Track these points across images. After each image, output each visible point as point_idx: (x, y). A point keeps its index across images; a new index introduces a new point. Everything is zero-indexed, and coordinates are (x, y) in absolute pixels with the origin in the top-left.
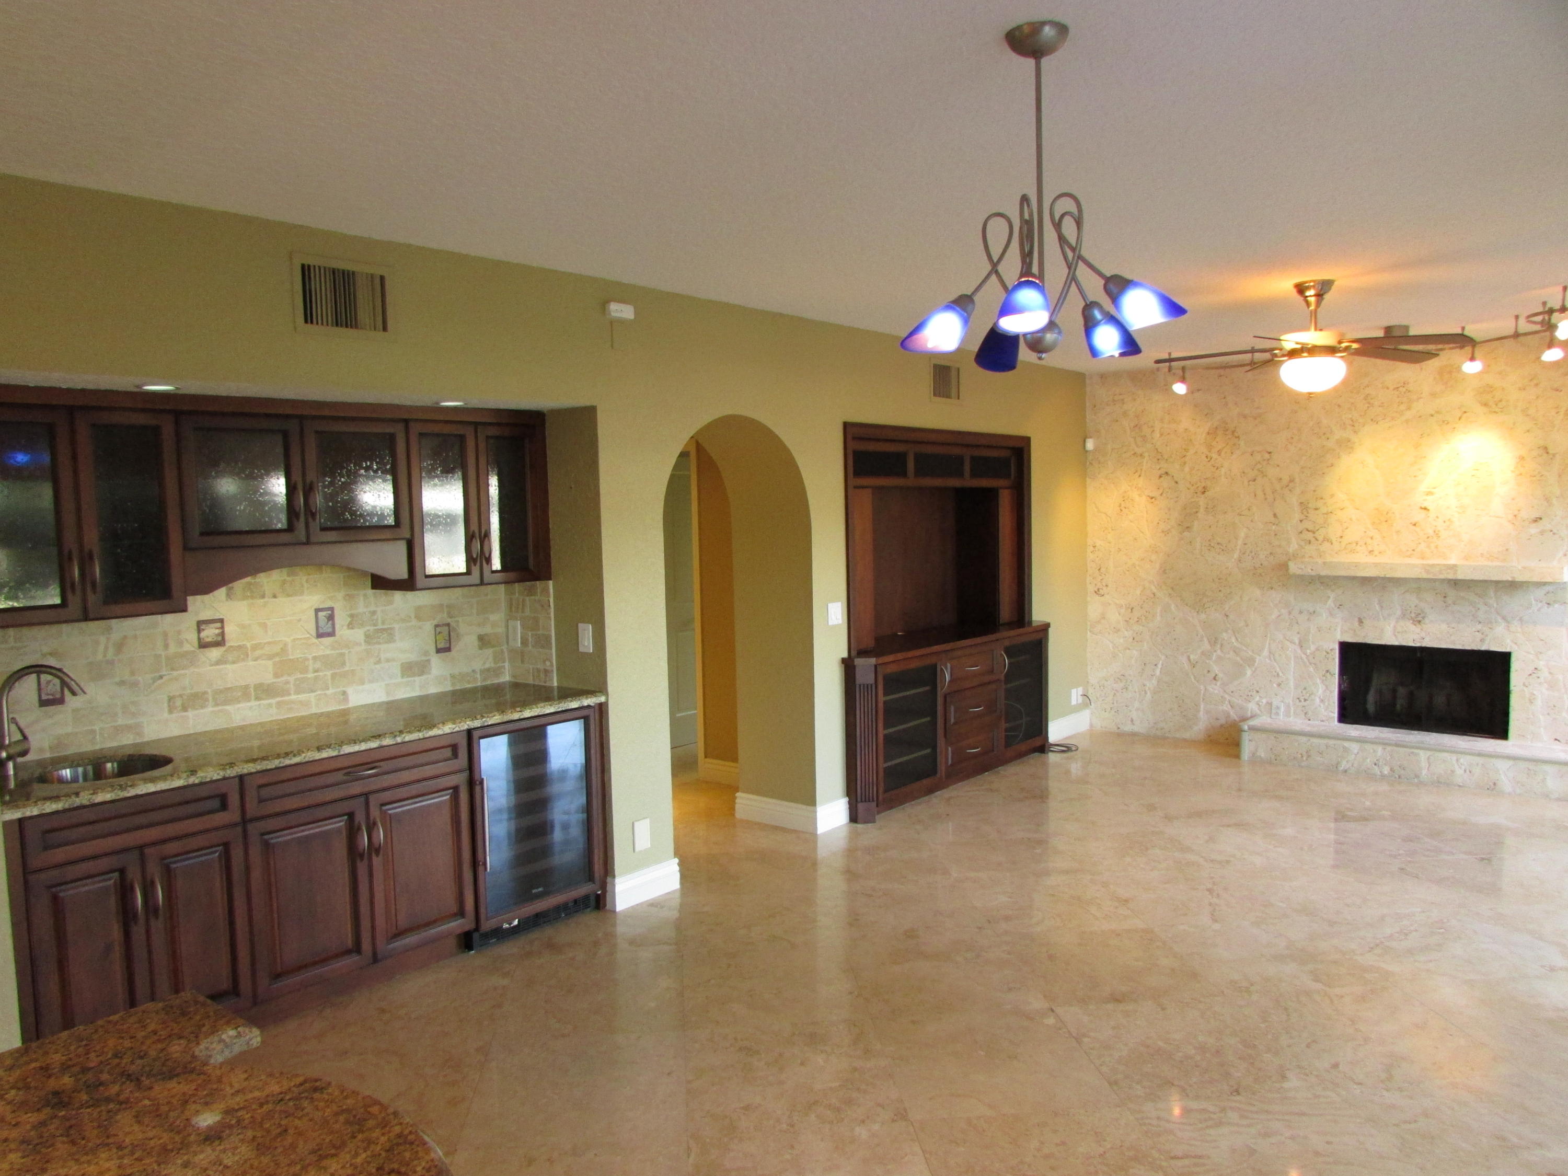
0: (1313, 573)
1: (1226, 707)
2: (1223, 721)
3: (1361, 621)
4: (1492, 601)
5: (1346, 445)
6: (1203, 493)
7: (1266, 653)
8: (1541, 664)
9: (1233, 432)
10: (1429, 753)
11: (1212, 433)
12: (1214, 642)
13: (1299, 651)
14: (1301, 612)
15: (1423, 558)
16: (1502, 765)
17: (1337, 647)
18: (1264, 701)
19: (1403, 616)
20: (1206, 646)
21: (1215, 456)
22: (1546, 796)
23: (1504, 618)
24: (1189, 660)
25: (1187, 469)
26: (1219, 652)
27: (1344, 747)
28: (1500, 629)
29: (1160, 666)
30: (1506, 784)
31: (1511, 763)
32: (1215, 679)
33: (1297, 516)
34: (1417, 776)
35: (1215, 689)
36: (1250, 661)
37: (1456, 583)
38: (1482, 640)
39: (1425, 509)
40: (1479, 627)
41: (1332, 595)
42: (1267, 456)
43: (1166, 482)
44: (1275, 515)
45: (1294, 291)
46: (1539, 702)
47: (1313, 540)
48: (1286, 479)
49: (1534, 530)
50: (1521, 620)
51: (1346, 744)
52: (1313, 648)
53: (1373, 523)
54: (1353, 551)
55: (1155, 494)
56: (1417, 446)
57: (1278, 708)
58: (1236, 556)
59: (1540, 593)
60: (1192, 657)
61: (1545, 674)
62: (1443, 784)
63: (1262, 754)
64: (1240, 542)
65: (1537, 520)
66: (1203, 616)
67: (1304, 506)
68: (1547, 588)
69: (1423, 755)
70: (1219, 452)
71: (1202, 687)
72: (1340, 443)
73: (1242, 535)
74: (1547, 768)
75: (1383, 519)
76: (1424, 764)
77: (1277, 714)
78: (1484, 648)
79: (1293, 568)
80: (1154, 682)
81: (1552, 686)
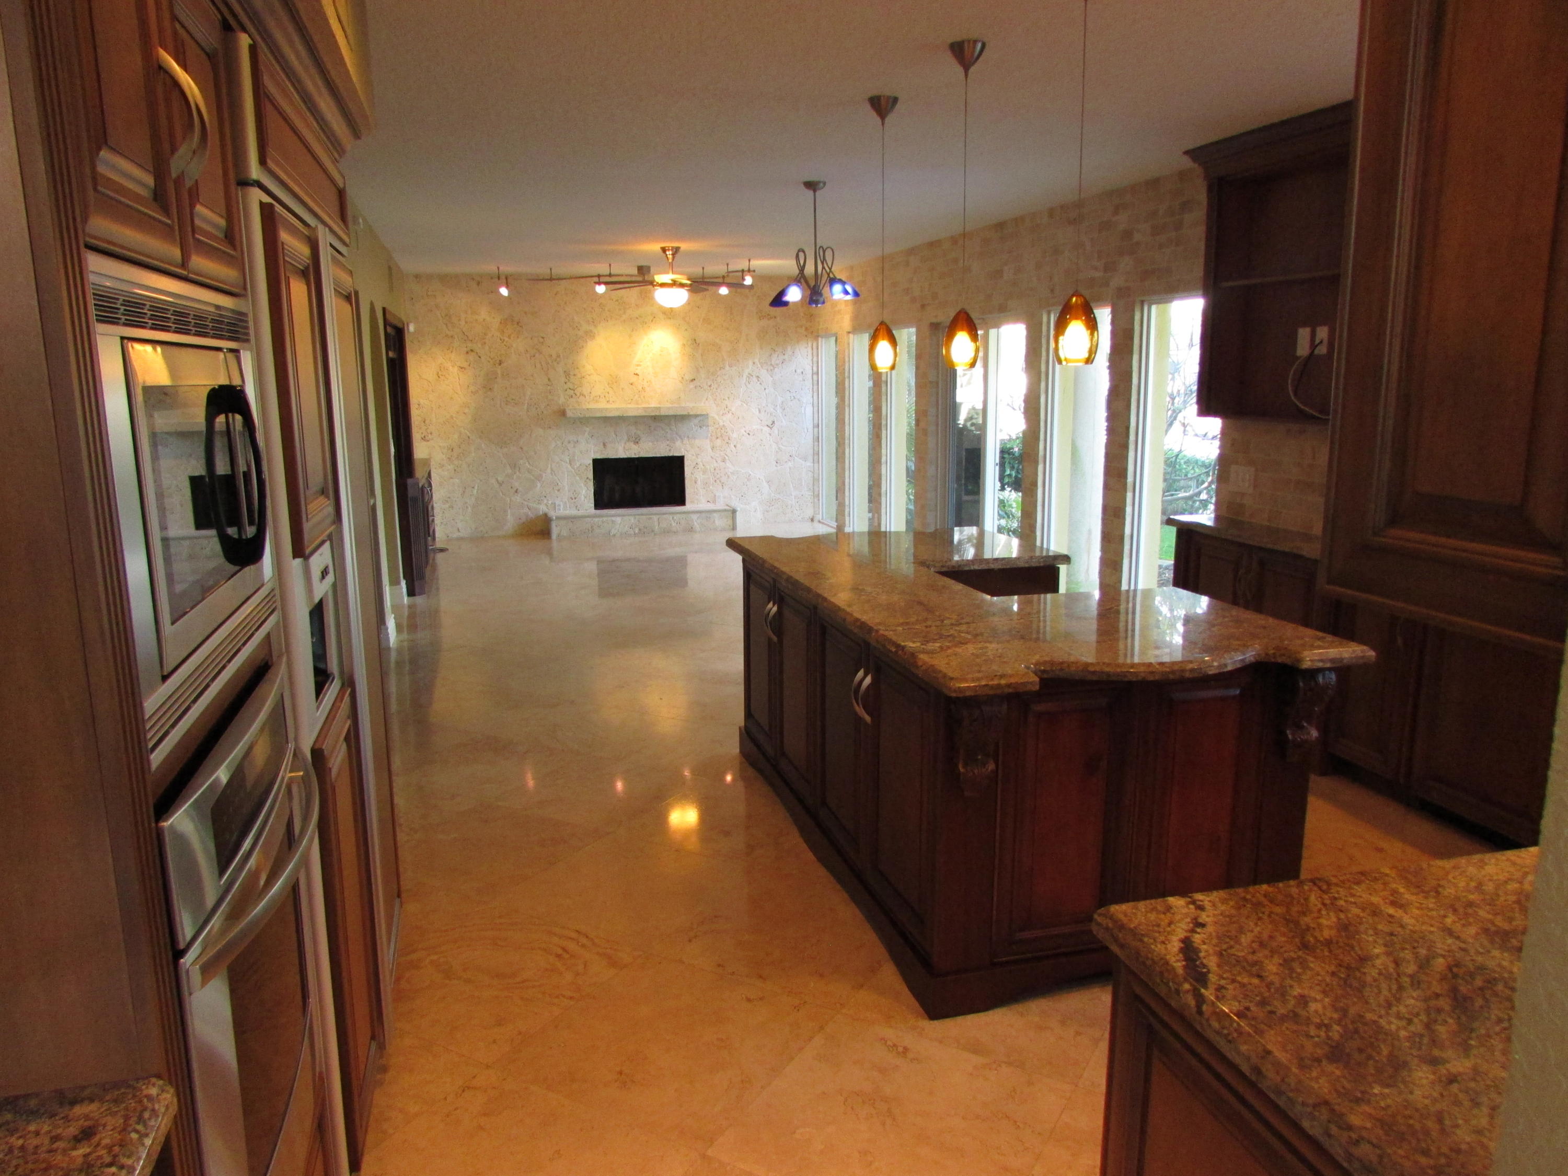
0: (582, 416)
1: (526, 510)
2: (524, 519)
3: (604, 445)
4: (673, 427)
5: (590, 335)
6: (500, 364)
7: (549, 471)
8: (699, 460)
9: (518, 323)
10: (658, 517)
11: (504, 322)
12: (514, 466)
13: (569, 466)
14: (569, 442)
15: (638, 404)
16: (694, 517)
17: (591, 462)
18: (550, 502)
19: (629, 440)
20: (509, 471)
21: (506, 339)
22: (715, 529)
23: (680, 437)
24: (497, 480)
25: (487, 348)
26: (518, 473)
27: (613, 522)
28: (678, 443)
29: (476, 488)
30: (697, 526)
31: (698, 515)
32: (516, 492)
33: (563, 379)
34: (653, 531)
35: (518, 499)
36: (539, 478)
37: (655, 418)
38: (670, 450)
39: (637, 374)
40: (668, 442)
41: (588, 429)
42: (541, 340)
43: (472, 357)
44: (549, 380)
45: (660, 251)
46: (699, 482)
47: (574, 395)
48: (554, 356)
49: (692, 386)
50: (688, 437)
51: (613, 519)
52: (578, 464)
53: (609, 384)
54: (597, 401)
55: (465, 365)
56: (630, 336)
57: (559, 505)
58: (525, 407)
59: (696, 421)
60: (499, 479)
61: (701, 466)
62: (667, 532)
63: (565, 533)
64: (527, 398)
65: (693, 380)
66: (505, 450)
67: (567, 374)
68: (699, 418)
69: (655, 518)
70: (509, 337)
71: (508, 499)
72: (586, 333)
73: (529, 393)
74: (715, 515)
75: (614, 381)
76: (656, 524)
77: (560, 510)
78: (671, 455)
79: (569, 414)
80: (473, 499)
81: (704, 472)
